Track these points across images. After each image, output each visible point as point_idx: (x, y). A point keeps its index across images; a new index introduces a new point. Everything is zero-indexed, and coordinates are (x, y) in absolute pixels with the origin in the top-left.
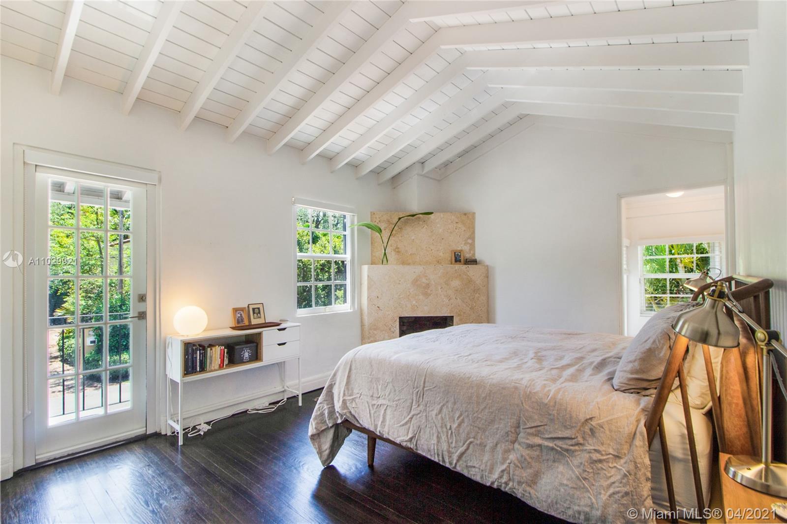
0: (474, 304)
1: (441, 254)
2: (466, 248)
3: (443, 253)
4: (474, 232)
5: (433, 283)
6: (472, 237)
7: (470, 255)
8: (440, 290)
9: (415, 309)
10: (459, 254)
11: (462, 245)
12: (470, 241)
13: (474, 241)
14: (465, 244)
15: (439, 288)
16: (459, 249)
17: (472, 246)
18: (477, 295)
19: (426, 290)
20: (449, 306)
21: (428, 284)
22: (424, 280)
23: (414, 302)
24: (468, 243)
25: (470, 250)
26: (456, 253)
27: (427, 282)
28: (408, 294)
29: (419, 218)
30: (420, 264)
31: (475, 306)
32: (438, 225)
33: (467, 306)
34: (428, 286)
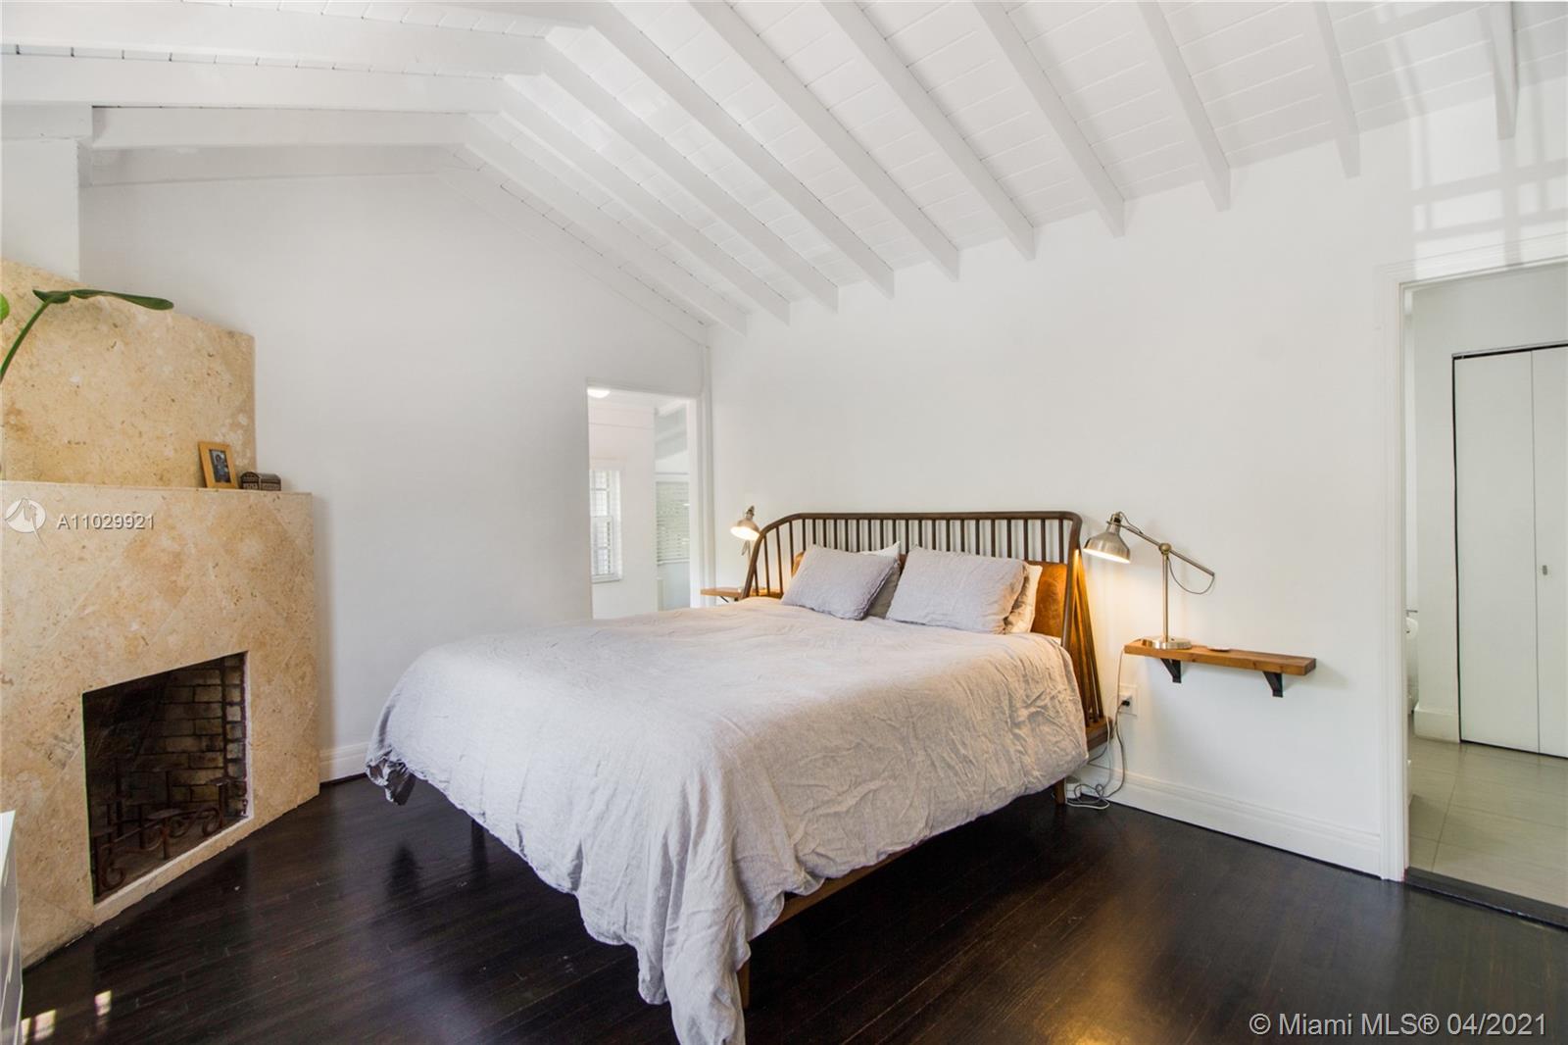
0: (293, 605)
1: (169, 452)
2: (235, 440)
3: (175, 450)
4: (250, 395)
5: (193, 551)
6: (247, 407)
7: (246, 462)
8: (212, 573)
9: (139, 650)
10: (222, 456)
11: (224, 430)
12: (243, 419)
13: (251, 418)
14: (231, 425)
15: (210, 565)
16: (218, 439)
17: (249, 433)
18: (299, 579)
19: (174, 578)
20: (235, 621)
21: (177, 555)
22: (165, 542)
23: (135, 627)
24: (239, 425)
25: (245, 445)
26: (215, 454)
27: (176, 547)
28: (115, 594)
29: (98, 309)
30: (104, 483)
31: (296, 611)
32: (160, 352)
33: (278, 613)
34: (177, 559)
